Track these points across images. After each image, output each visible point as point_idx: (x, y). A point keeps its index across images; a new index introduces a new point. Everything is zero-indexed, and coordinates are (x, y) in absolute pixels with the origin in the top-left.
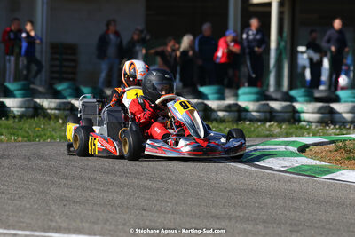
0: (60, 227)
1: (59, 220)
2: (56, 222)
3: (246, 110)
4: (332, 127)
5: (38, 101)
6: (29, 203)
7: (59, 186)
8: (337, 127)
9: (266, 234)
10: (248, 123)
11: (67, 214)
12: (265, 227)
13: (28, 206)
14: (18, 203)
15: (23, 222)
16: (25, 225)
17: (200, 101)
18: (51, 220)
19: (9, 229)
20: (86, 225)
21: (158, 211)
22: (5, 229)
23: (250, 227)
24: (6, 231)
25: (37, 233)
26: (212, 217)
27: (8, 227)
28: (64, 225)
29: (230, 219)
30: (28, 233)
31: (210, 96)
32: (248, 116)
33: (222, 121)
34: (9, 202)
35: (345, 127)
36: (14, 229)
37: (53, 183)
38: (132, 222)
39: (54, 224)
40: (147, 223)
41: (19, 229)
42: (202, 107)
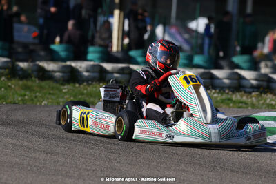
4: (213, 91)
8: (217, 91)
35: (224, 91)
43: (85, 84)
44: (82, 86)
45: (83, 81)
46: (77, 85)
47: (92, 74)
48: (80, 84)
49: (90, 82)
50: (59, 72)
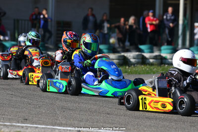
0: (62, 123)
1: (61, 120)
2: (59, 120)
3: (165, 58)
5: (50, 53)
6: (44, 110)
7: (61, 100)
9: (177, 128)
10: (166, 66)
11: (65, 116)
12: (176, 124)
13: (44, 111)
14: (38, 110)
15: (41, 121)
16: (42, 122)
17: (140, 53)
18: (57, 120)
19: (33, 124)
20: (76, 122)
21: (116, 115)
22: (31, 124)
23: (167, 124)
24: (31, 125)
25: (48, 127)
26: (146, 118)
27: (33, 123)
28: (64, 122)
29: (156, 119)
30: (44, 126)
31: (145, 51)
32: (167, 62)
33: (152, 64)
34: (33, 109)
36: (36, 124)
37: (58, 99)
38: (102, 121)
39: (58, 121)
40: (110, 121)
41: (39, 125)
42: (140, 57)
43: (133, 66)
44: (130, 68)
45: (132, 65)
46: (127, 67)
47: (137, 60)
48: (129, 66)
49: (136, 65)
50: (116, 59)
